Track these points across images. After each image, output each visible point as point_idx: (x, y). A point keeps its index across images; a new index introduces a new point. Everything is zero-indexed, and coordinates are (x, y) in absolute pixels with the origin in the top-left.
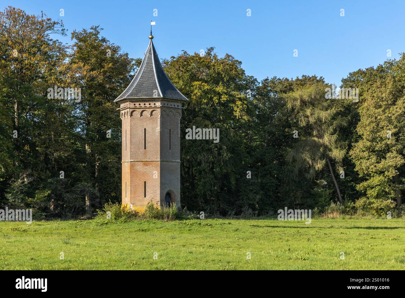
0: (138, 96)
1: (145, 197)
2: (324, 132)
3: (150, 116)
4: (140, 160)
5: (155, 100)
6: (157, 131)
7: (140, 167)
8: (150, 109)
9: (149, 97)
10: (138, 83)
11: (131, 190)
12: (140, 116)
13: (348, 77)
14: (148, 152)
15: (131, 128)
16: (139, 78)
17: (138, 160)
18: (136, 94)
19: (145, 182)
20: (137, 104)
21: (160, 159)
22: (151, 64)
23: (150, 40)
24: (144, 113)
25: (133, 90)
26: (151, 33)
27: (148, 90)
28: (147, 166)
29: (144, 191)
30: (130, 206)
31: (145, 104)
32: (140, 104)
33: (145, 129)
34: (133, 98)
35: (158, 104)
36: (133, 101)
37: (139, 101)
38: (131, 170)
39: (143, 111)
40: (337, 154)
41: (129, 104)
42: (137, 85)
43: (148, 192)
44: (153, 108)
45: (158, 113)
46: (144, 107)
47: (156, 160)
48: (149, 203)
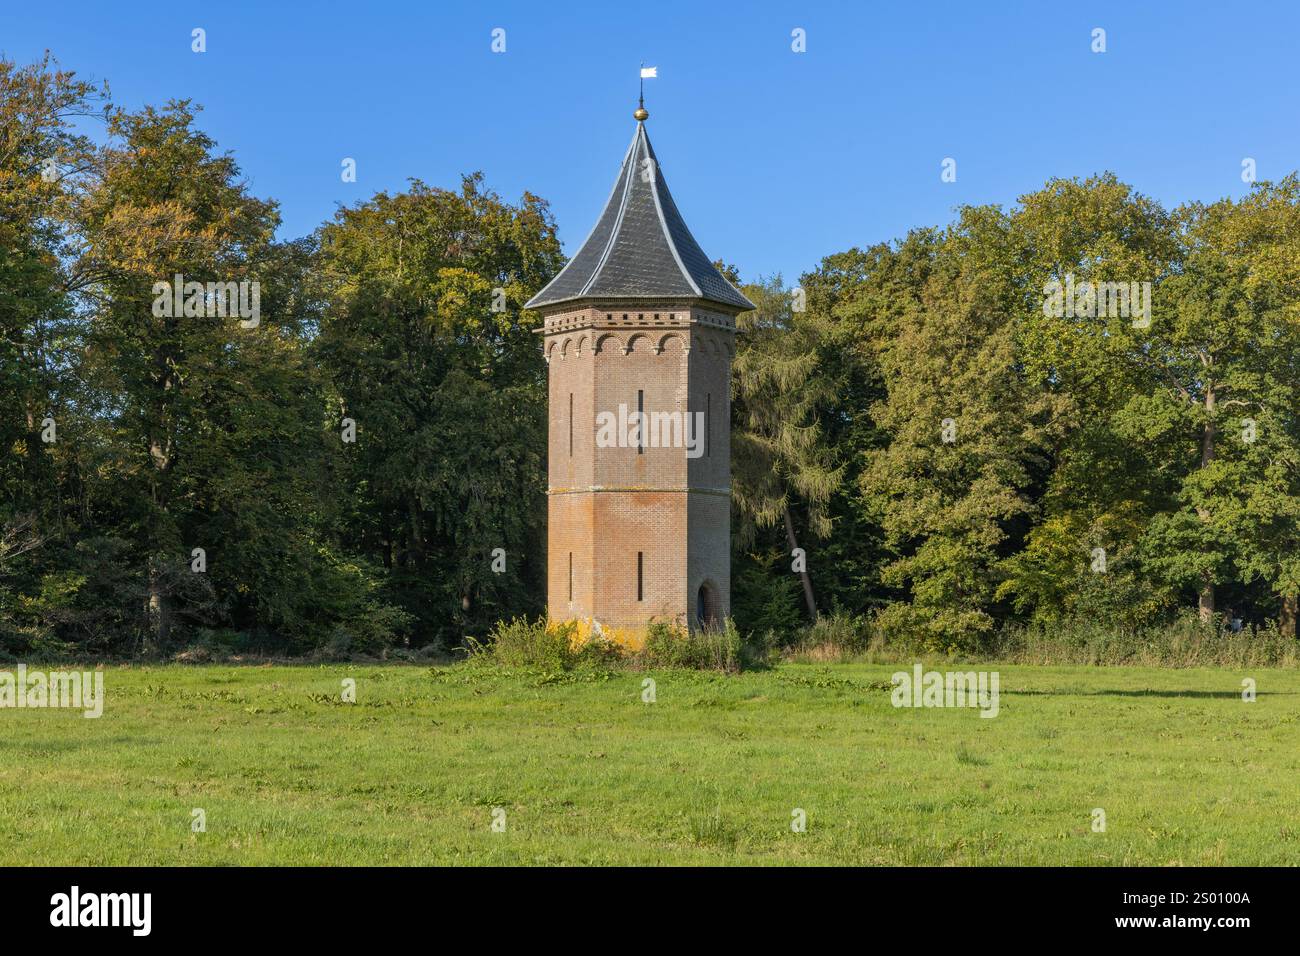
0: (625, 293)
1: (640, 598)
2: (779, 417)
3: (656, 352)
4: (626, 488)
5: (674, 305)
6: (678, 399)
7: (624, 509)
8: (659, 331)
9: (659, 296)
10: (613, 251)
11: (596, 579)
12: (624, 352)
13: (818, 270)
14: (650, 463)
15: (595, 390)
16: (615, 238)
17: (618, 488)
18: (617, 285)
19: (640, 554)
20: (617, 315)
21: (688, 484)
22: (646, 197)
23: (639, 123)
24: (638, 342)
25: (602, 273)
26: (642, 101)
27: (649, 274)
28: (646, 504)
29: (636, 582)
30: (595, 628)
31: (641, 317)
32: (625, 317)
33: (641, 392)
34: (608, 295)
35: (684, 317)
36: (605, 306)
37: (623, 306)
38: (595, 518)
39: (634, 338)
40: (816, 481)
41: (593, 314)
42: (612, 256)
43: (649, 584)
44: (666, 328)
45: (682, 344)
46: (637, 325)
47: (674, 487)
48: (653, 618)
